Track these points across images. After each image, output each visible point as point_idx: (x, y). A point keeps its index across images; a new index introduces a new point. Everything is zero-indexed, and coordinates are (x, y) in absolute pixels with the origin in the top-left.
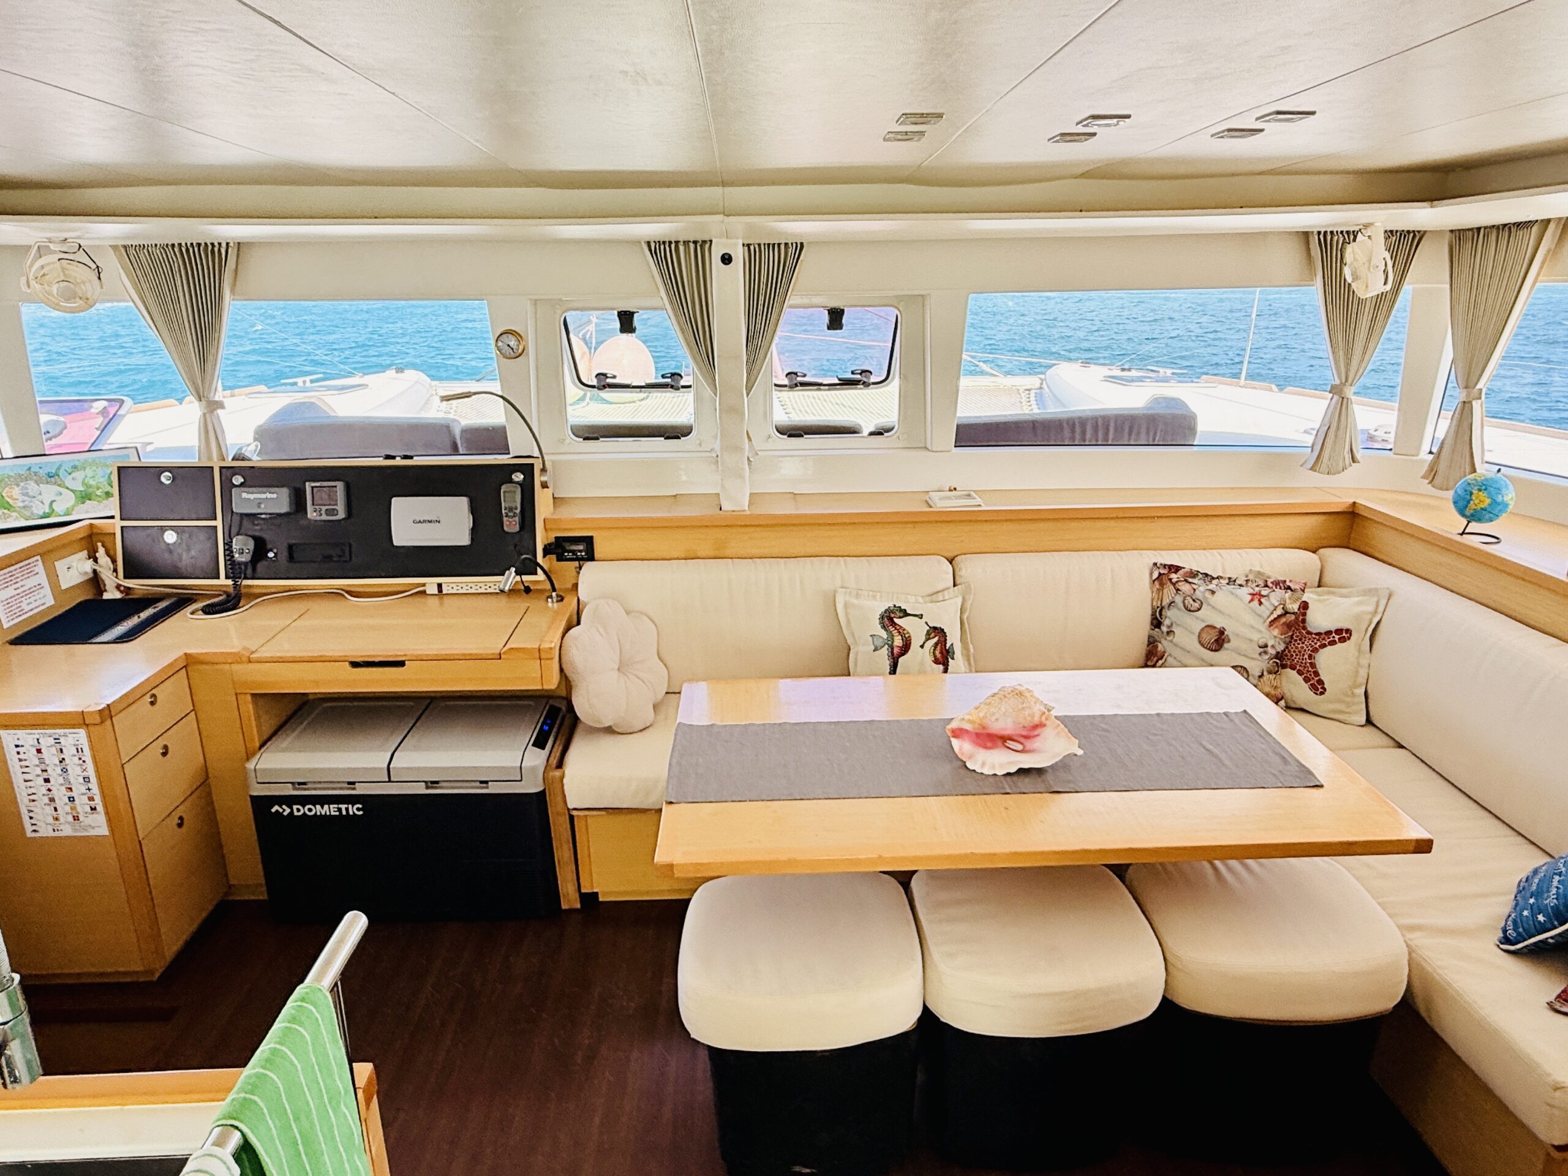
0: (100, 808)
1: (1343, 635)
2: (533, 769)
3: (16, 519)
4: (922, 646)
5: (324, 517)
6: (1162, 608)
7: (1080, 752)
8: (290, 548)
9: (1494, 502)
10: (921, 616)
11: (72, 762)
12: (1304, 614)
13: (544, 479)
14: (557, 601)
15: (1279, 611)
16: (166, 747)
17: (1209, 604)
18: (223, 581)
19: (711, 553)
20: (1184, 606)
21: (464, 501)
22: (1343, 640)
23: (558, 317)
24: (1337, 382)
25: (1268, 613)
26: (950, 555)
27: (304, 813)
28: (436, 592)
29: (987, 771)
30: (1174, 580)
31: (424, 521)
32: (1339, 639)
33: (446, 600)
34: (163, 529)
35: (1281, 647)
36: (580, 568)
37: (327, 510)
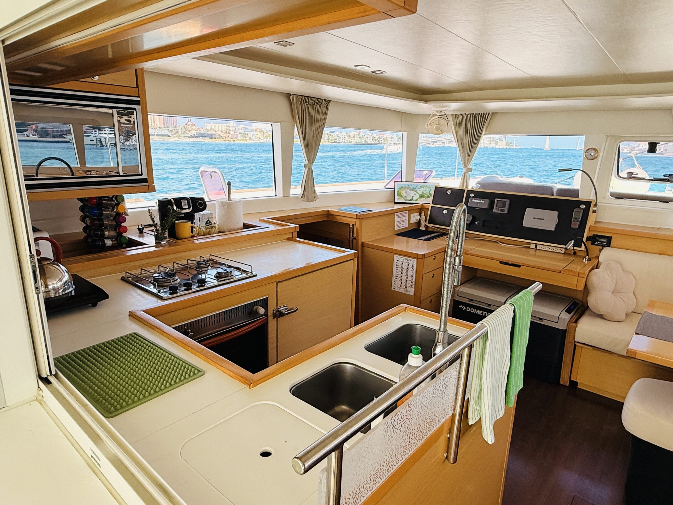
0: (413, 286)
2: (564, 320)
3: (403, 200)
5: (499, 212)
8: (484, 221)
11: (410, 269)
13: (595, 209)
14: (588, 260)
16: (433, 274)
21: (556, 213)
23: (616, 144)
27: (470, 311)
28: (534, 248)
31: (538, 219)
33: (537, 251)
36: (602, 249)
37: (501, 209)
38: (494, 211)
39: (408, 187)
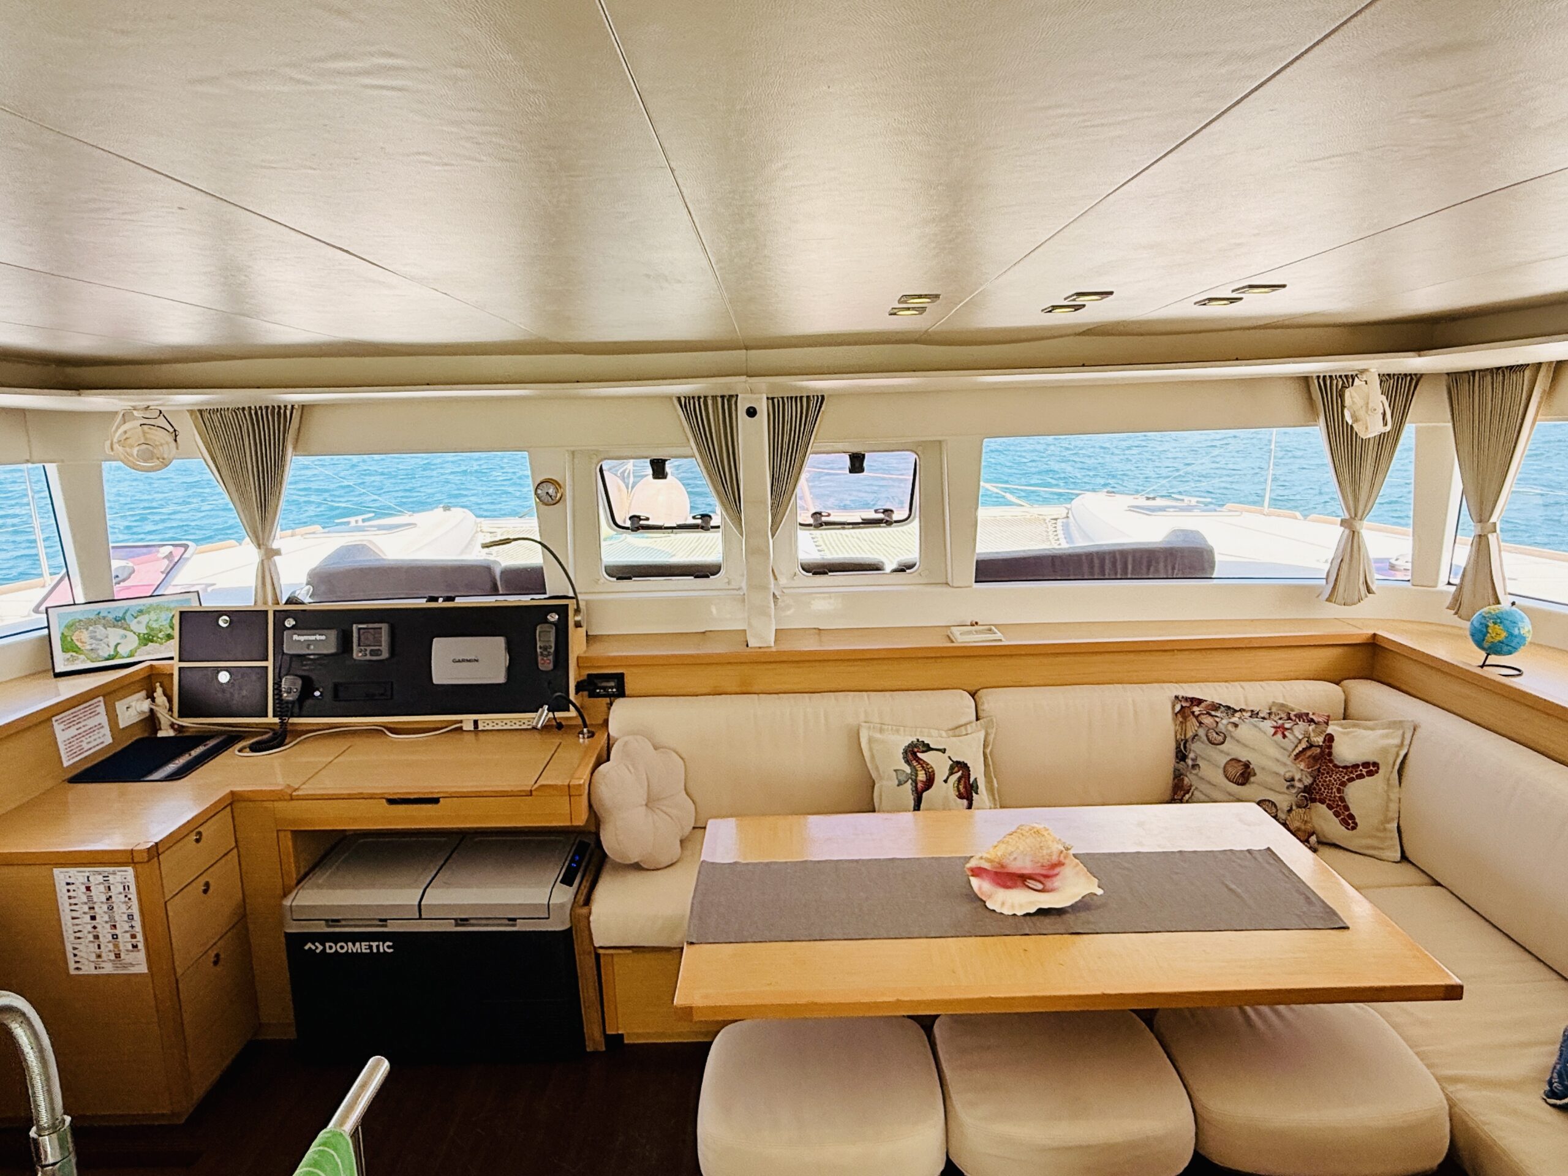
0: (141, 946)
1: (1371, 768)
2: (562, 905)
3: (83, 661)
4: (946, 781)
5: (368, 657)
6: (1186, 742)
7: (1100, 892)
8: (336, 687)
9: (1511, 635)
10: (944, 751)
11: (118, 899)
12: (1330, 747)
13: (578, 618)
14: (588, 737)
15: (1304, 745)
16: (207, 884)
17: (1232, 737)
18: (271, 719)
19: (738, 690)
20: (1208, 739)
21: (501, 641)
22: (1370, 774)
23: (594, 466)
24: (1347, 517)
25: (1293, 746)
26: (973, 689)
27: (336, 950)
28: (472, 728)
29: (1007, 911)
30: (1197, 713)
31: (463, 661)
32: (1367, 772)
33: (482, 736)
34: (218, 670)
35: (1308, 781)
36: (611, 704)
37: (371, 651)
38: (355, 656)
39: (100, 619)
